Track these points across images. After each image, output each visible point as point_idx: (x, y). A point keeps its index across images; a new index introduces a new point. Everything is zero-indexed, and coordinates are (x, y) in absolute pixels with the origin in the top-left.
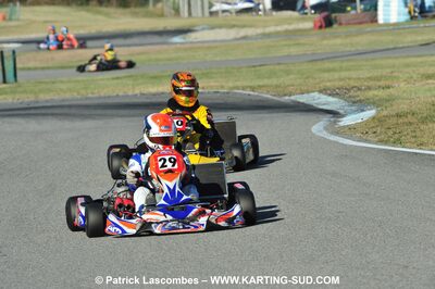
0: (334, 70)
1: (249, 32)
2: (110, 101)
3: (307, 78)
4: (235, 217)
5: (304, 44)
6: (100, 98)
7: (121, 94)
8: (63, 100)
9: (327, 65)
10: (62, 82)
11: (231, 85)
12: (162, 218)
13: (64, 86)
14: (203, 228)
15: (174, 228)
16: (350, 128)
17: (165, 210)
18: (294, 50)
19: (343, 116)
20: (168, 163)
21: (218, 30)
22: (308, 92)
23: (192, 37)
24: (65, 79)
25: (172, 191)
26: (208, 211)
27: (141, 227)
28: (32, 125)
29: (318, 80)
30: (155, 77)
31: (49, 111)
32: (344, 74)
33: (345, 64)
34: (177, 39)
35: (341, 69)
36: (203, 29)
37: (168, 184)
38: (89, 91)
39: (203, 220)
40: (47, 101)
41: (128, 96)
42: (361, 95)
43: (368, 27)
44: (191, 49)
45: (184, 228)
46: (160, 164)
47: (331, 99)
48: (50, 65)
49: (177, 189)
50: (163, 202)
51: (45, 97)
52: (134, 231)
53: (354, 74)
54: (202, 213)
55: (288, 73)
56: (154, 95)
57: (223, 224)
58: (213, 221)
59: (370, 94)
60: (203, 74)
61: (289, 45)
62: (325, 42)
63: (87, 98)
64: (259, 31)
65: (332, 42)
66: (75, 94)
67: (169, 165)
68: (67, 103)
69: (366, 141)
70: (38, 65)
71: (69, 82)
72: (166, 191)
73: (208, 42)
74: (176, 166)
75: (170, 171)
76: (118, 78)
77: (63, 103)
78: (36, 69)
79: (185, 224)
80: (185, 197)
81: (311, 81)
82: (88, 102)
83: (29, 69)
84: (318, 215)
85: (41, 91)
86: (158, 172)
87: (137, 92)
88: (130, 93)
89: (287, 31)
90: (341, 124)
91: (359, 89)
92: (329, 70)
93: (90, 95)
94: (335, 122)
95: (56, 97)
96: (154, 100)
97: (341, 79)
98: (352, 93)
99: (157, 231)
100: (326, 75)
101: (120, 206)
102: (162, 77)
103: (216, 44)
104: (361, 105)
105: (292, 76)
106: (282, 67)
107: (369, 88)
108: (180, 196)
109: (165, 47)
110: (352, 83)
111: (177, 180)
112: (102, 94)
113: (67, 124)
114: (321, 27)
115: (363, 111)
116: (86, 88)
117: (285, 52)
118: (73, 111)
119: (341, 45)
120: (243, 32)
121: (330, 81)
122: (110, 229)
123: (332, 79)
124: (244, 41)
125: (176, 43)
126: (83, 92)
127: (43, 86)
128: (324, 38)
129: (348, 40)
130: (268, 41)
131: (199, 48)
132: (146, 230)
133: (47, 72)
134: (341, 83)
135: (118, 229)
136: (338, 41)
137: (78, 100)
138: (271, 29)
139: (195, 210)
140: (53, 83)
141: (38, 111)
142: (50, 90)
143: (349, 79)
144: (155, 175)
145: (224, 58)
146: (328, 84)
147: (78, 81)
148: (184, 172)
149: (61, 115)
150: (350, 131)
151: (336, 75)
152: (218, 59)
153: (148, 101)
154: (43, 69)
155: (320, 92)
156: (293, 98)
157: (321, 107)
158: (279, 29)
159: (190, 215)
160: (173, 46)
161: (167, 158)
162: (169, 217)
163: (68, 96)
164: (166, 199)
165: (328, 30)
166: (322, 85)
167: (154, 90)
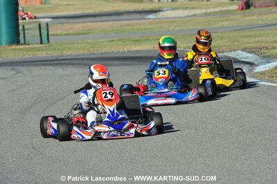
0: (251, 36)
1: (197, 12)
3: (234, 41)
4: (151, 129)
5: (232, 20)
6: (102, 53)
7: (115, 51)
8: (79, 55)
9: (248, 33)
10: (78, 43)
11: (185, 45)
12: (107, 129)
13: (79, 46)
14: (133, 135)
15: (115, 135)
16: (261, 73)
17: (108, 124)
18: (226, 24)
19: (257, 66)
20: (108, 95)
21: (176, 11)
22: (234, 51)
23: (160, 15)
24: (80, 42)
25: (112, 113)
26: (135, 125)
27: (95, 135)
28: (59, 71)
29: (241, 43)
30: (137, 41)
31: (70, 62)
32: (257, 39)
33: (258, 33)
34: (151, 16)
35: (256, 36)
36: (168, 10)
37: (109, 108)
38: (95, 49)
39: (132, 131)
40: (69, 55)
41: (119, 52)
42: (268, 53)
43: (273, 9)
44: (159, 22)
45: (121, 135)
46: (104, 96)
47: (249, 55)
48: (70, 32)
49: (116, 111)
50: (107, 119)
51: (67, 53)
52: (90, 137)
53: (264, 39)
54: (132, 126)
55: (222, 38)
56: (136, 51)
57: (144, 133)
58: (139, 131)
59: (275, 51)
61: (222, 21)
62: (246, 18)
63: (94, 54)
64: (204, 11)
65: (250, 18)
66: (86, 51)
67: (109, 97)
68: (81, 57)
69: (272, 82)
70: (62, 32)
71: (82, 43)
72: (108, 112)
73: (171, 18)
74: (114, 97)
75: (110, 100)
77: (79, 57)
78: (61, 35)
79: (122, 133)
80: (121, 116)
81: (237, 43)
82: (94, 56)
83: (57, 35)
84: (241, 129)
85: (64, 49)
86: (102, 101)
87: (125, 50)
88: (121, 50)
89: (221, 11)
90: (256, 71)
91: (267, 49)
93: (96, 52)
94: (251, 70)
95: (75, 53)
96: (136, 55)
97: (257, 42)
98: (263, 51)
99: (104, 137)
100: (246, 39)
101: (78, 122)
102: (140, 40)
103: (174, 20)
105: (224, 40)
106: (218, 34)
107: (274, 48)
108: (118, 115)
109: (143, 21)
110: (263, 45)
111: (115, 106)
112: (103, 52)
113: (81, 70)
114: (243, 9)
116: (93, 47)
117: (220, 24)
119: (256, 20)
120: (193, 12)
121: (248, 43)
122: (74, 135)
123: (250, 42)
124: (193, 18)
125: (150, 19)
126: (92, 50)
127: (65, 46)
128: (245, 16)
129: (260, 17)
130: (209, 18)
131: (166, 22)
132: (97, 137)
133: (68, 37)
134: (256, 45)
135: (79, 136)
136: (254, 18)
137: (87, 54)
139: (127, 124)
140: (72, 44)
141: (63, 62)
142: (70, 49)
143: (261, 42)
144: (100, 103)
145: (180, 29)
146: (248, 45)
147: (89, 43)
148: (118, 100)
149: (77, 64)
150: (261, 75)
151: (253, 40)
152: (177, 29)
153: (133, 55)
154: (66, 35)
155: (242, 50)
156: (225, 54)
157: (243, 60)
158: (216, 10)
159: (125, 127)
160: (149, 21)
161: (108, 92)
162: (112, 129)
163: (81, 52)
164: (109, 117)
165: (247, 11)
166: (244, 46)
167: (136, 48)
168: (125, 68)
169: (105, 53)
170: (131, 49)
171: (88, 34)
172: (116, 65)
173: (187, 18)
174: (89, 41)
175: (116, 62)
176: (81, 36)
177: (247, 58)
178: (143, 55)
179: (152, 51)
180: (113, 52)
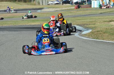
0: (80, 19)
1: (58, 9)
2: (22, 27)
5: (72, 13)
6: (19, 26)
7: (25, 25)
9: (78, 18)
10: (9, 22)
16: (85, 34)
18: (70, 14)
19: (83, 31)
21: (50, 9)
22: (74, 25)
23: (43, 10)
24: (10, 21)
28: (1, 33)
29: (76, 22)
31: (6, 29)
34: (39, 11)
35: (82, 19)
36: (46, 8)
38: (16, 24)
40: (5, 26)
41: (26, 25)
42: (88, 26)
43: (89, 9)
44: (42, 14)
47: (80, 27)
53: (86, 21)
59: (90, 26)
60: (46, 20)
61: (68, 13)
62: (78, 12)
63: (16, 26)
64: (61, 9)
65: (79, 12)
68: (11, 27)
69: (89, 38)
73: (48, 12)
76: (23, 21)
77: (10, 27)
81: (74, 22)
82: (16, 27)
87: (29, 24)
88: (27, 25)
89: (68, 9)
90: (83, 33)
91: (87, 25)
92: (79, 20)
93: (16, 25)
94: (81, 33)
95: (8, 26)
96: (33, 27)
97: (83, 22)
98: (85, 25)
100: (78, 21)
102: (35, 21)
103: (49, 12)
104: (88, 29)
107: (90, 24)
109: (36, 13)
110: (85, 23)
112: (20, 25)
113: (11, 32)
114: (77, 8)
115: (88, 30)
118: (12, 29)
119: (82, 13)
120: (56, 9)
121: (79, 22)
124: (57, 12)
125: (39, 12)
126: (15, 24)
127: (4, 23)
128: (77, 11)
129: (84, 12)
131: (45, 13)
134: (82, 23)
136: (81, 12)
137: (13, 26)
138: (64, 9)
140: (7, 22)
142: (6, 24)
143: (85, 22)
146: (79, 23)
149: (9, 30)
150: (85, 35)
151: (81, 21)
153: (32, 27)
155: (77, 25)
157: (77, 29)
158: (66, 8)
163: (11, 25)
165: (79, 9)
166: (77, 23)
167: (33, 24)
168: (29, 32)
169: (20, 26)
170: (31, 24)
171: (13, 18)
172: (25, 31)
173: (54, 12)
174: (13, 21)
175: (25, 29)
176: (10, 19)
177: (79, 28)
178: (36, 27)
179: (40, 25)
180: (24, 25)
